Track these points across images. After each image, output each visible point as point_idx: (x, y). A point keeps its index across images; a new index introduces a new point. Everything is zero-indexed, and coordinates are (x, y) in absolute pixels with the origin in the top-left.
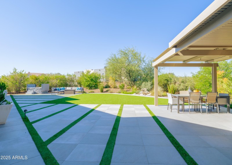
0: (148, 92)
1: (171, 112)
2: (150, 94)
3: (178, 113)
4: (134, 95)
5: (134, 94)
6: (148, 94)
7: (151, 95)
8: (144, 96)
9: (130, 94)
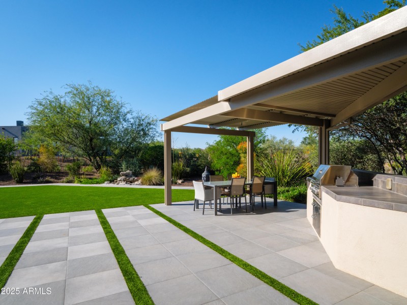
0: (136, 178)
1: (203, 214)
2: (140, 181)
3: (216, 214)
4: (106, 185)
5: (106, 182)
6: (136, 183)
7: (142, 183)
8: (128, 186)
9: (97, 183)
